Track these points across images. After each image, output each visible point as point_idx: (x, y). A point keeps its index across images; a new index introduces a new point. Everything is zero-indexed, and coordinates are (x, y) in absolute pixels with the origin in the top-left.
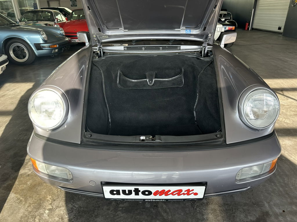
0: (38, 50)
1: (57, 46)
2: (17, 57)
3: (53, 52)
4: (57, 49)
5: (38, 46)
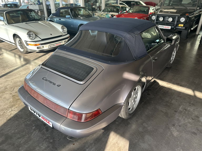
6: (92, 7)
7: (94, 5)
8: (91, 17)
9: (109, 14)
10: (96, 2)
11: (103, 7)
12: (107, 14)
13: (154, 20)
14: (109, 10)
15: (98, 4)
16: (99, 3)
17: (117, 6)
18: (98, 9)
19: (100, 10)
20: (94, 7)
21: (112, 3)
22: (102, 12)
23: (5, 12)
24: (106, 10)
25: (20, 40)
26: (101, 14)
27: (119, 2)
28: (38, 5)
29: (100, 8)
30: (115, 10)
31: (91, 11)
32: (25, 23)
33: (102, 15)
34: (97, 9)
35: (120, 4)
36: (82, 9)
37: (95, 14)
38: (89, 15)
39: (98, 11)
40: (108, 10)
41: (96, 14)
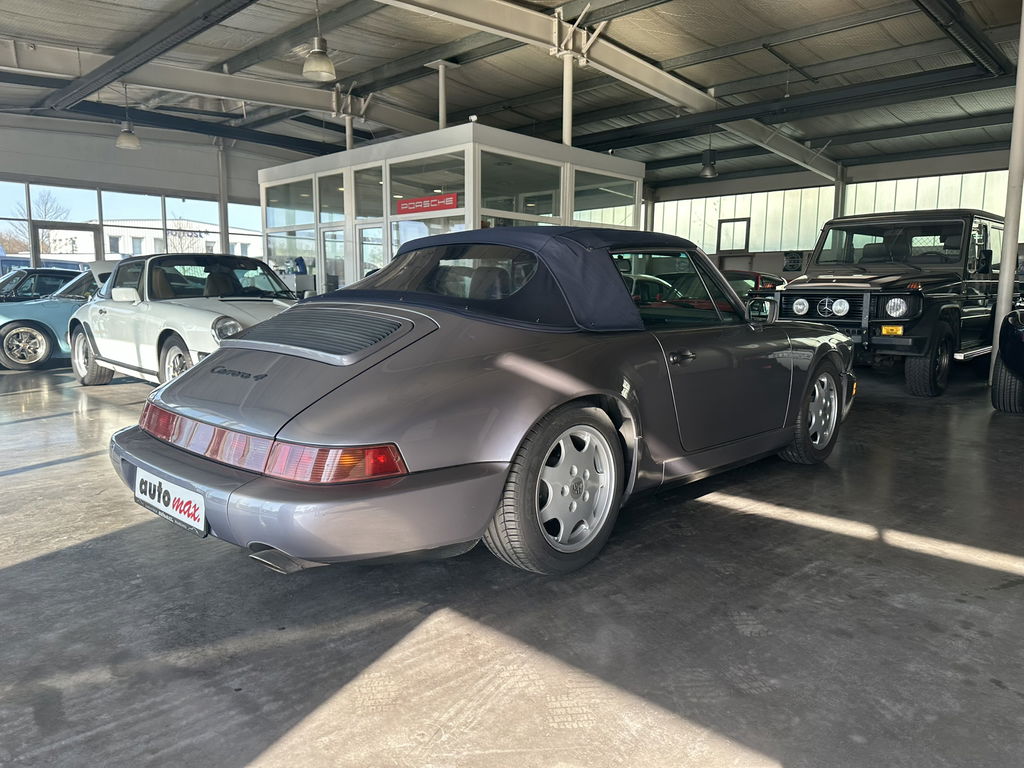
23: (150, 260)
25: (180, 356)
28: (295, 276)
32: (219, 298)
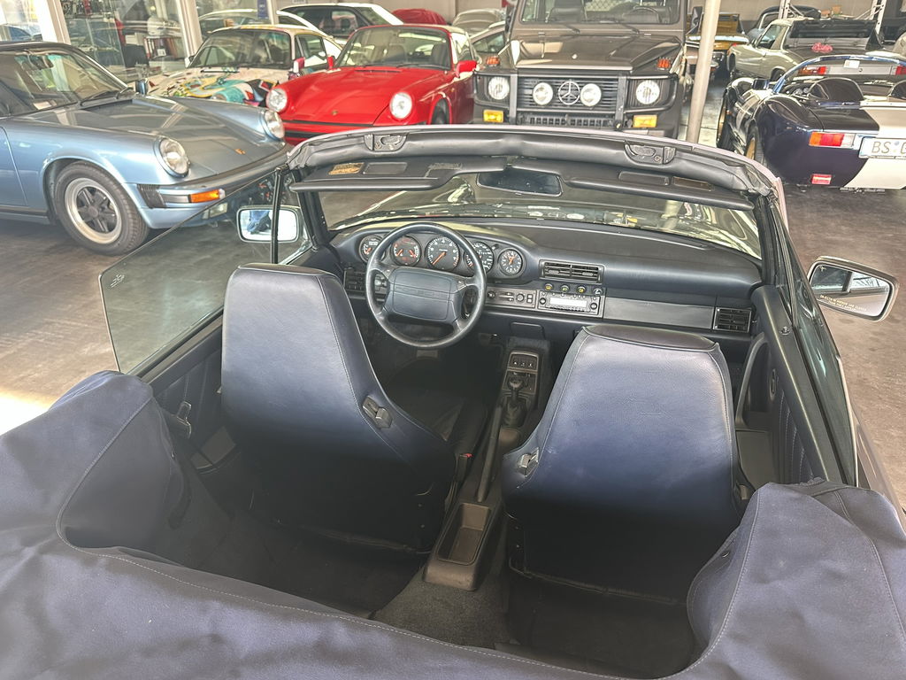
0: (151, 208)
1: (218, 194)
2: (91, 224)
3: (205, 216)
4: (226, 204)
5: (150, 195)
6: (123, 41)
7: (131, 32)
8: (129, 106)
9: (233, 77)
10: (140, 12)
11: (191, 42)
12: (221, 82)
13: (507, 100)
14: (228, 54)
15: (153, 27)
16: (163, 20)
17: (270, 33)
18: (161, 52)
19: (174, 56)
20: (131, 40)
21: (234, 18)
22: (192, 66)
24: (213, 58)
26: (189, 78)
27: (273, 12)
29: (169, 45)
30: (264, 56)
31: (119, 64)
33: (193, 87)
34: (155, 51)
35: (283, 20)
36: (57, 61)
37: (152, 85)
38: (109, 94)
39: (163, 65)
40: (219, 53)
41: (156, 80)
